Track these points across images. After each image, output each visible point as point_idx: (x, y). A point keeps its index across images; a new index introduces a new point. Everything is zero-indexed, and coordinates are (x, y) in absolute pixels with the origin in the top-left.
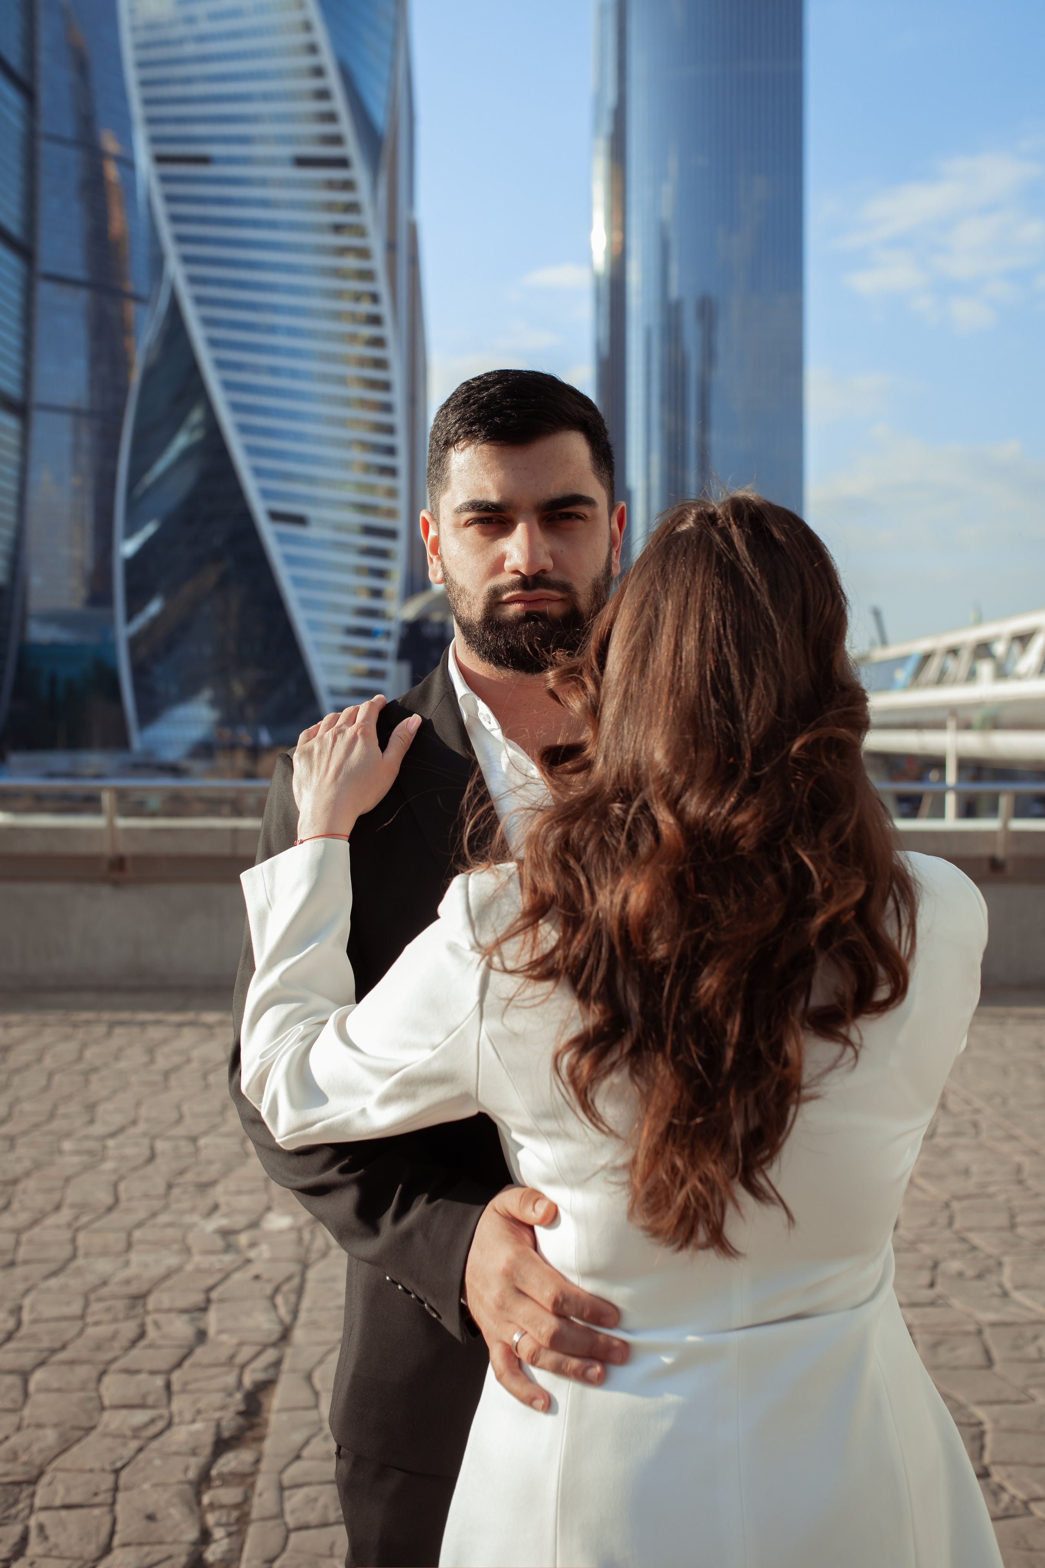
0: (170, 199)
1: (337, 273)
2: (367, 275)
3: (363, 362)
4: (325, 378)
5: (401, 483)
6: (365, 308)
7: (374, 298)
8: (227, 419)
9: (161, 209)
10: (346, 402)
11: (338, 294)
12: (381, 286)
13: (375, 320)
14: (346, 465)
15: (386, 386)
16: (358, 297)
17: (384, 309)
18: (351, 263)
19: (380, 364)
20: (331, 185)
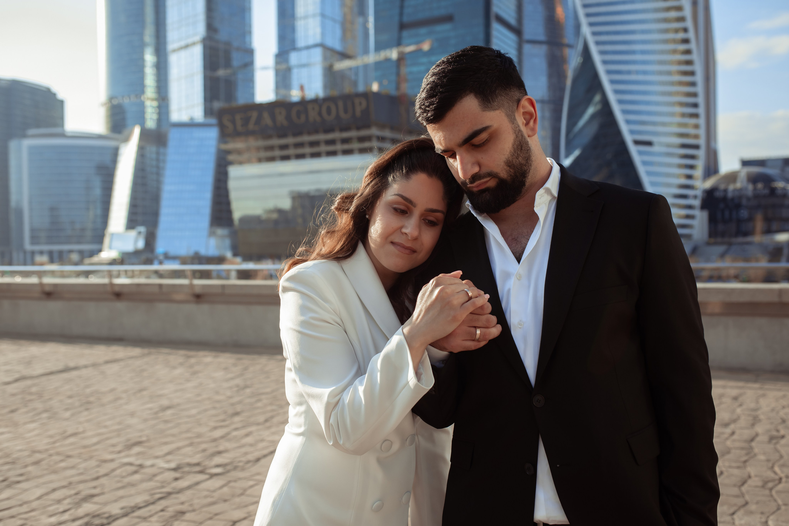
1: (666, 20)
2: (682, 19)
3: (680, 63)
4: (660, 73)
5: (702, 121)
6: (681, 35)
7: (685, 30)
8: (612, 98)
10: (672, 84)
11: (666, 31)
12: (689, 24)
13: (686, 41)
14: (672, 114)
15: (692, 73)
16: (676, 31)
17: (691, 35)
18: (673, 14)
19: (689, 63)
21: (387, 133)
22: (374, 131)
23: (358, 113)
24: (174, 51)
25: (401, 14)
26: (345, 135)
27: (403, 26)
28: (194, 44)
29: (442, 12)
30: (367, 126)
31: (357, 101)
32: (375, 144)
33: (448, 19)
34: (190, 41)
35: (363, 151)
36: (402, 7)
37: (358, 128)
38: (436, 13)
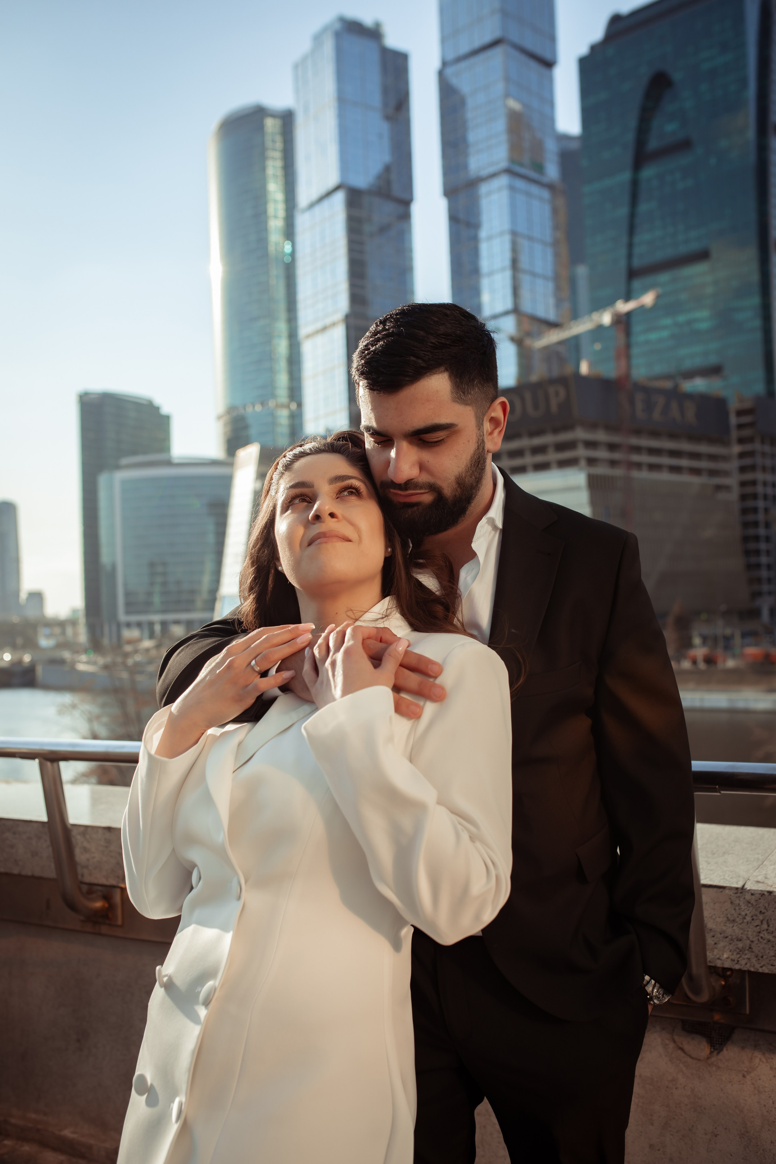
21: (601, 436)
22: (580, 434)
23: (554, 408)
24: (308, 336)
25: (630, 256)
26: (537, 441)
27: (632, 274)
28: (334, 324)
29: (694, 246)
30: (568, 427)
31: (551, 390)
32: (581, 452)
33: (703, 255)
34: (328, 321)
35: (563, 464)
36: (630, 246)
37: (556, 431)
38: (683, 249)
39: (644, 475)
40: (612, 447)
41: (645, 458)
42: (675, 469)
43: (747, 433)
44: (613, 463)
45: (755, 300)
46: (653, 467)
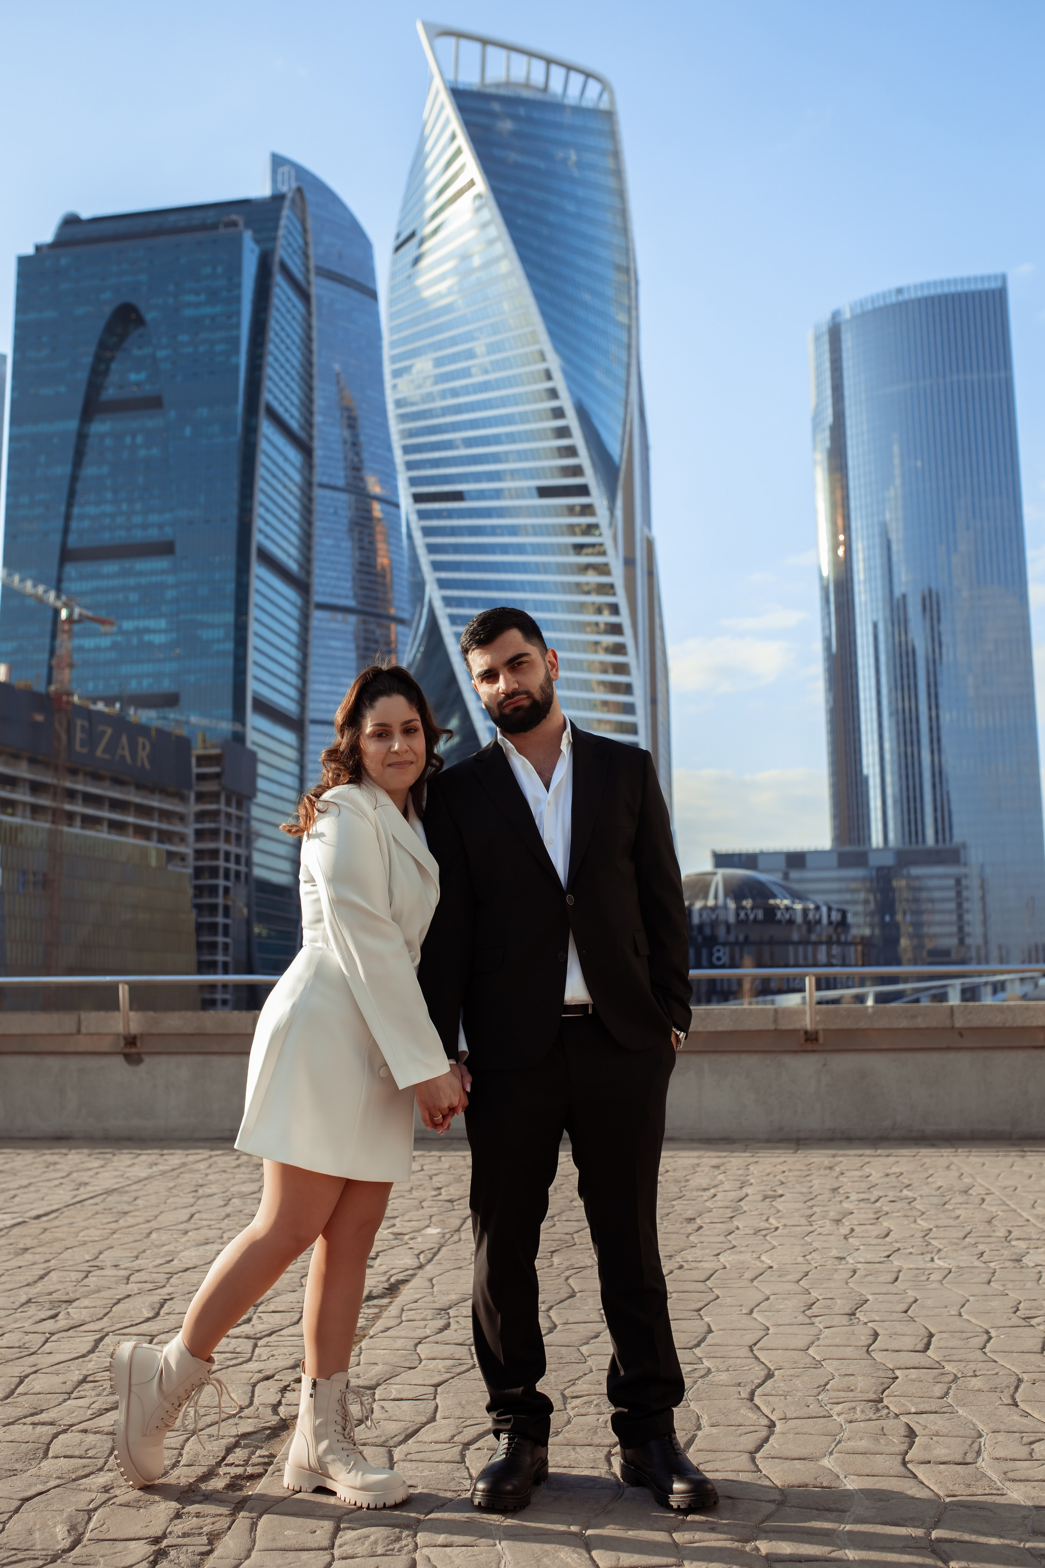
0: (427, 532)
2: (607, 589)
3: (604, 668)
6: (606, 618)
7: (614, 609)
8: (481, 724)
9: (420, 541)
11: (581, 608)
12: (620, 598)
13: (615, 629)
15: (627, 689)
16: (599, 609)
17: (624, 619)
18: (592, 578)
19: (621, 669)
20: (571, 510)
21: (22, 771)
25: (66, 531)
29: (153, 534)
33: (166, 549)
36: (68, 517)
38: (139, 535)
39: (76, 830)
40: (36, 788)
41: (78, 808)
42: (117, 827)
43: (210, 787)
44: (36, 810)
45: (229, 617)
46: (89, 821)
